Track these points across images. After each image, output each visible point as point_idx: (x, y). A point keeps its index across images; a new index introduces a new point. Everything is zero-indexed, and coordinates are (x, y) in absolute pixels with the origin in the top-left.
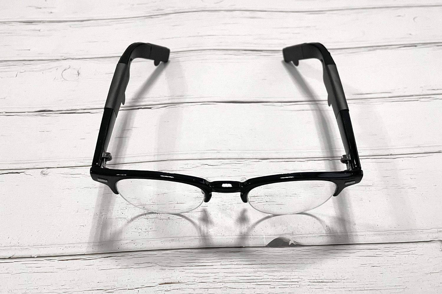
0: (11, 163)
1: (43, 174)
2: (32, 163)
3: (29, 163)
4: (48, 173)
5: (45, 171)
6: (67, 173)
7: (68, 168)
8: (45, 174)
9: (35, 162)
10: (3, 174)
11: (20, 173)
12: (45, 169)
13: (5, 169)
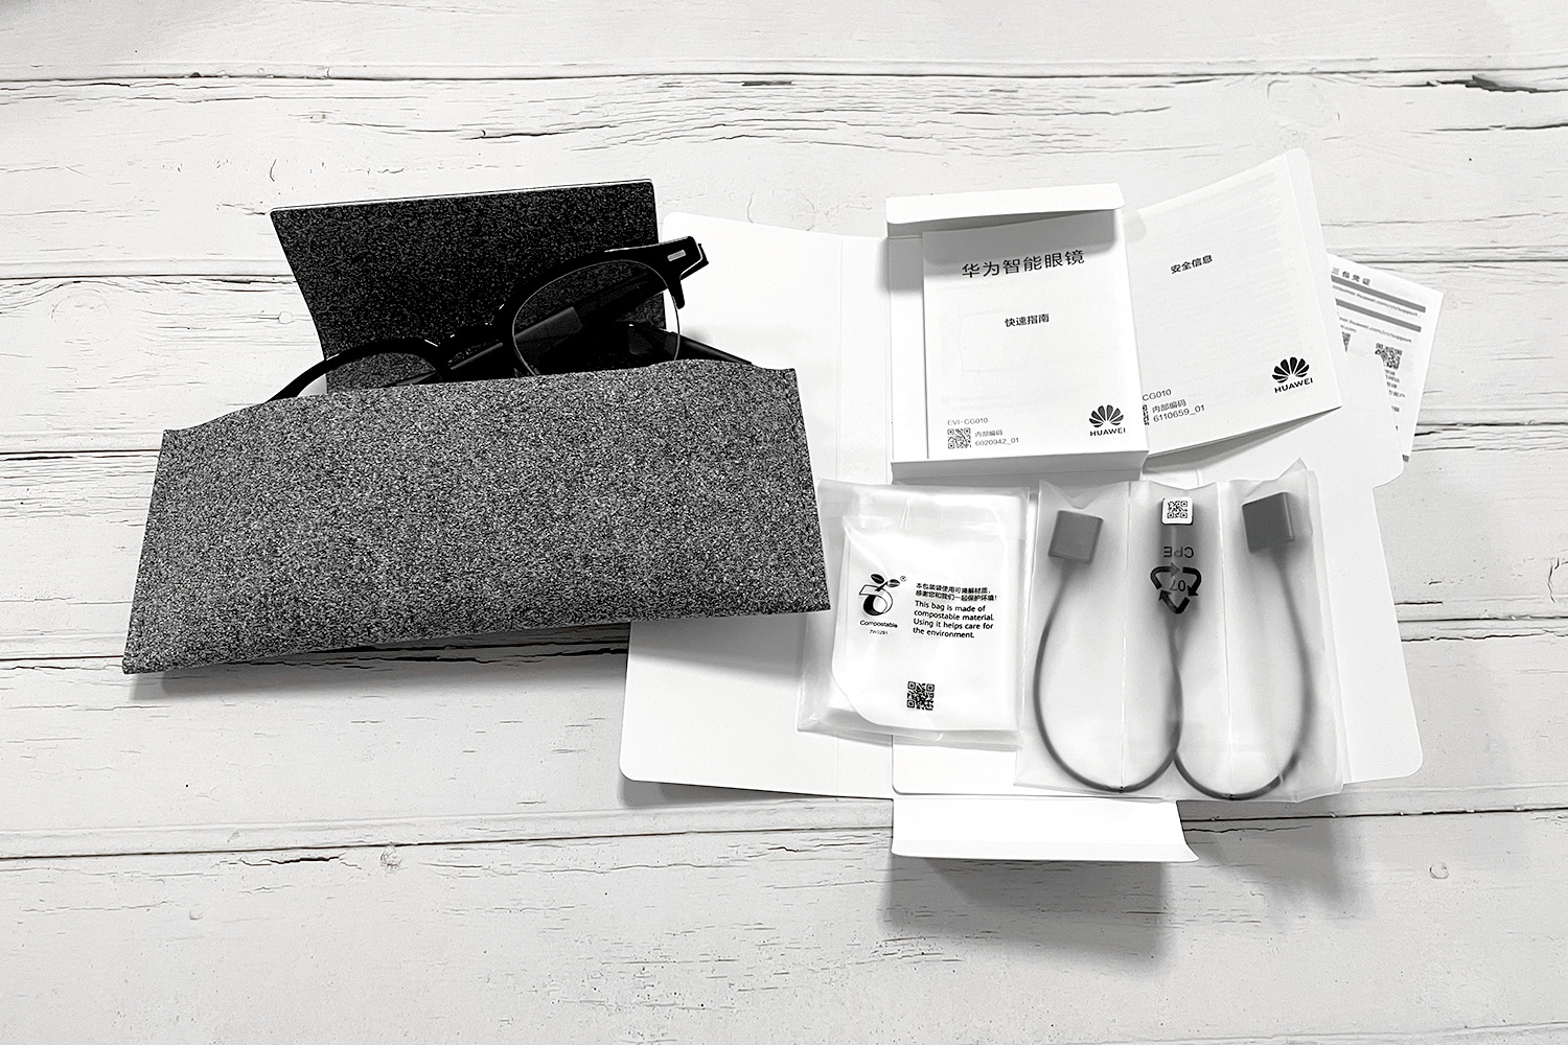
0: (300, 829)
1: (388, 865)
2: (354, 827)
3: (344, 829)
4: (399, 863)
5: (391, 856)
6: (445, 864)
7: (444, 846)
8: (392, 865)
9: (363, 826)
10: (286, 862)
11: (328, 860)
12: (389, 850)
13: (289, 846)
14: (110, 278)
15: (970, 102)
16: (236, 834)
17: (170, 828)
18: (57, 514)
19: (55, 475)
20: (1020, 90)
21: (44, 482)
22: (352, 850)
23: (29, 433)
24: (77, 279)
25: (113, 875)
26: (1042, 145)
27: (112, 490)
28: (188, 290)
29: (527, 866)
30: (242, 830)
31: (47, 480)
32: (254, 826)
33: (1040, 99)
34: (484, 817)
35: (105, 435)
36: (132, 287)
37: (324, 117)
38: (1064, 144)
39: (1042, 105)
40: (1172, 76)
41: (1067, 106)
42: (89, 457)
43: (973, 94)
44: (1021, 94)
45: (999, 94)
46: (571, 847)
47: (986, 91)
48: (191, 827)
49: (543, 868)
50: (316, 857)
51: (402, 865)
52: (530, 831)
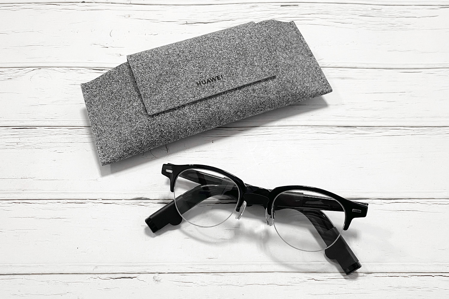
0: (121, 266)
1: (156, 281)
2: (142, 266)
3: (139, 266)
4: (160, 280)
5: (157, 277)
6: (179, 281)
7: (178, 274)
8: (157, 281)
9: (146, 266)
10: (116, 278)
11: (132, 278)
12: (156, 275)
13: (117, 272)
14: (52, 68)
15: (364, 13)
16: (96, 267)
17: (71, 264)
18: (30, 148)
19: (30, 134)
20: (383, 9)
21: (25, 136)
22: (142, 274)
23: (21, 119)
24: (40, 68)
25: (48, 282)
26: (393, 27)
27: (51, 140)
28: (80, 72)
29: (210, 283)
30: (99, 265)
31: (27, 136)
32: (103, 264)
33: (390, 12)
34: (193, 263)
35: (49, 121)
36: (60, 71)
37: (129, 16)
38: (401, 27)
39: (390, 14)
40: (438, 5)
41: (400, 15)
42: (43, 128)
43: (365, 10)
44: (383, 10)
45: (375, 11)
46: (228, 276)
47: (370, 9)
48: (79, 264)
49: (218, 284)
50: (128, 277)
51: (162, 281)
52: (212, 269)
